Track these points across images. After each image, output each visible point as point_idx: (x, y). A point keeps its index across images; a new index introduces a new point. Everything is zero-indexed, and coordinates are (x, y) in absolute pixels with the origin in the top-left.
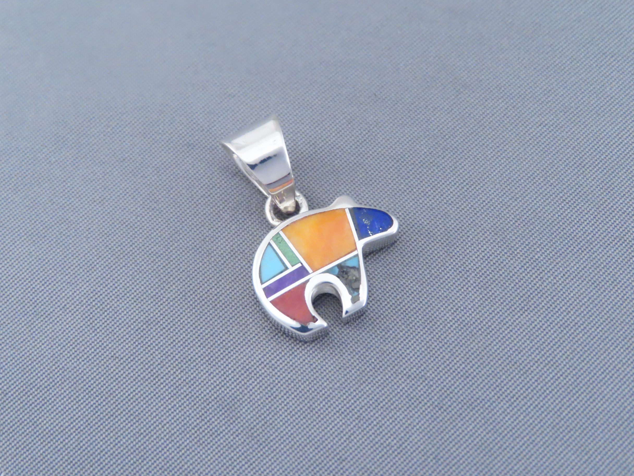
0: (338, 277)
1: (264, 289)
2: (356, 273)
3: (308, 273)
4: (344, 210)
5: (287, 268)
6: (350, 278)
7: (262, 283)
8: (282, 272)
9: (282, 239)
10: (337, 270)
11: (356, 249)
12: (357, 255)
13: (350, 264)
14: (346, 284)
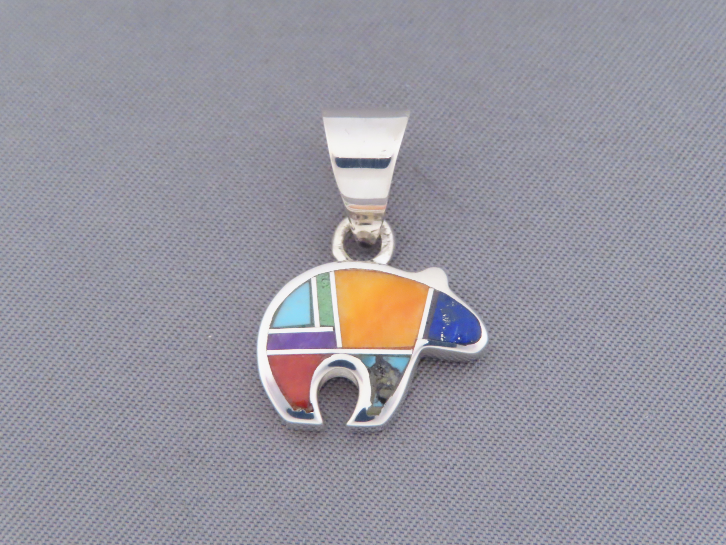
0: (369, 370)
1: (270, 336)
2: (394, 378)
3: (334, 346)
4: (427, 288)
5: (312, 325)
6: (384, 380)
7: (272, 327)
8: (303, 326)
9: (329, 284)
10: (373, 361)
11: (413, 348)
12: (409, 357)
13: (394, 363)
14: (373, 385)
